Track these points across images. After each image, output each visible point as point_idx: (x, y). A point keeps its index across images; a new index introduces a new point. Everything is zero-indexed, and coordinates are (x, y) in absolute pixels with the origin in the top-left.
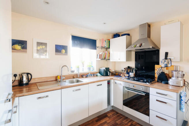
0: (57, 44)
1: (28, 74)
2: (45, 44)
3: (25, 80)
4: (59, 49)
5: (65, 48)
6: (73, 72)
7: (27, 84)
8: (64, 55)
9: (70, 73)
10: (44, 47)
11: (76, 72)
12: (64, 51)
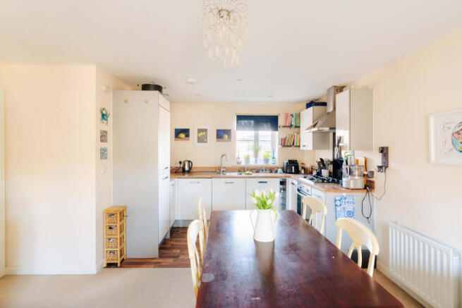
0: (219, 128)
1: (189, 162)
2: (205, 130)
3: (187, 168)
4: (221, 134)
5: (228, 132)
6: (239, 163)
7: (189, 172)
8: (227, 141)
9: (235, 164)
10: (204, 133)
11: (243, 164)
12: (226, 136)
